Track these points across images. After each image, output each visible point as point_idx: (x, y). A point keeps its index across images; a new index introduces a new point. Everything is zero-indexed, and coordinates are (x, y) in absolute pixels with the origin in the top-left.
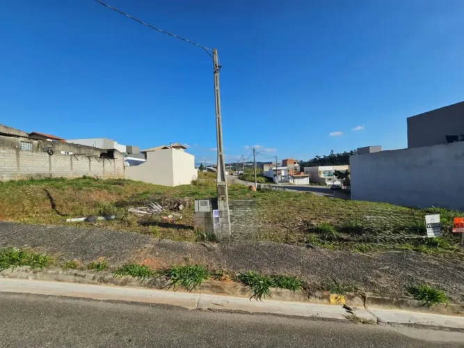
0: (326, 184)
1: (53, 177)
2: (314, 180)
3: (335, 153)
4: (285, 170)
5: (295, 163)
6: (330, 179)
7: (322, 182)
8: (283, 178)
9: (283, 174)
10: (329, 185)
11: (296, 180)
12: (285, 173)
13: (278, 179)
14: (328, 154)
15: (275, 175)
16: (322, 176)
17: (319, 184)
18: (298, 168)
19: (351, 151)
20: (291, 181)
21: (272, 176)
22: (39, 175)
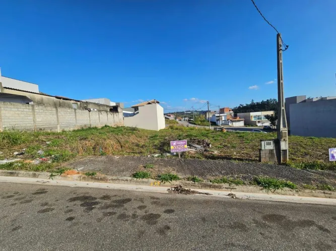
0: (257, 126)
1: (92, 127)
2: (248, 123)
3: (255, 102)
4: (224, 116)
5: (230, 111)
6: (259, 122)
7: (254, 124)
8: (223, 122)
9: (223, 119)
10: (260, 126)
11: (234, 123)
12: (225, 118)
13: (220, 123)
14: (249, 103)
15: (218, 120)
16: (253, 119)
17: (252, 126)
18: (233, 114)
19: (267, 100)
20: (230, 124)
21: (215, 121)
22: (85, 126)
